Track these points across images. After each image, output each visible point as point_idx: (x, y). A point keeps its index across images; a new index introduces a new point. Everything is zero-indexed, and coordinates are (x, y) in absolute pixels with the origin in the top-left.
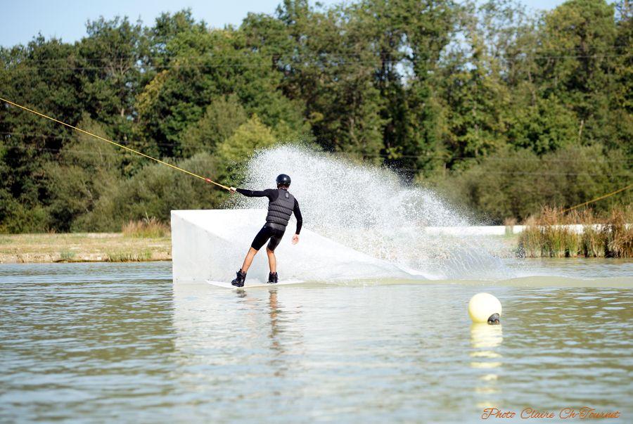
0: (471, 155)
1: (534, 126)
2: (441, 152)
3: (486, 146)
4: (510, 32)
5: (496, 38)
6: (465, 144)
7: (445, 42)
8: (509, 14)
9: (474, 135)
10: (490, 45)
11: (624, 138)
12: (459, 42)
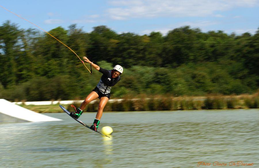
0: (23, 78)
1: (47, 69)
2: (14, 78)
3: (28, 75)
4: (35, 39)
5: (31, 41)
6: (22, 74)
7: (15, 42)
8: (34, 33)
9: (24, 72)
10: (29, 43)
11: (76, 73)
12: (20, 42)
